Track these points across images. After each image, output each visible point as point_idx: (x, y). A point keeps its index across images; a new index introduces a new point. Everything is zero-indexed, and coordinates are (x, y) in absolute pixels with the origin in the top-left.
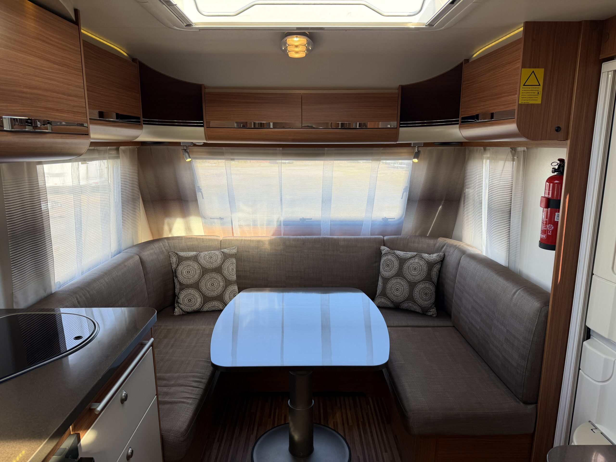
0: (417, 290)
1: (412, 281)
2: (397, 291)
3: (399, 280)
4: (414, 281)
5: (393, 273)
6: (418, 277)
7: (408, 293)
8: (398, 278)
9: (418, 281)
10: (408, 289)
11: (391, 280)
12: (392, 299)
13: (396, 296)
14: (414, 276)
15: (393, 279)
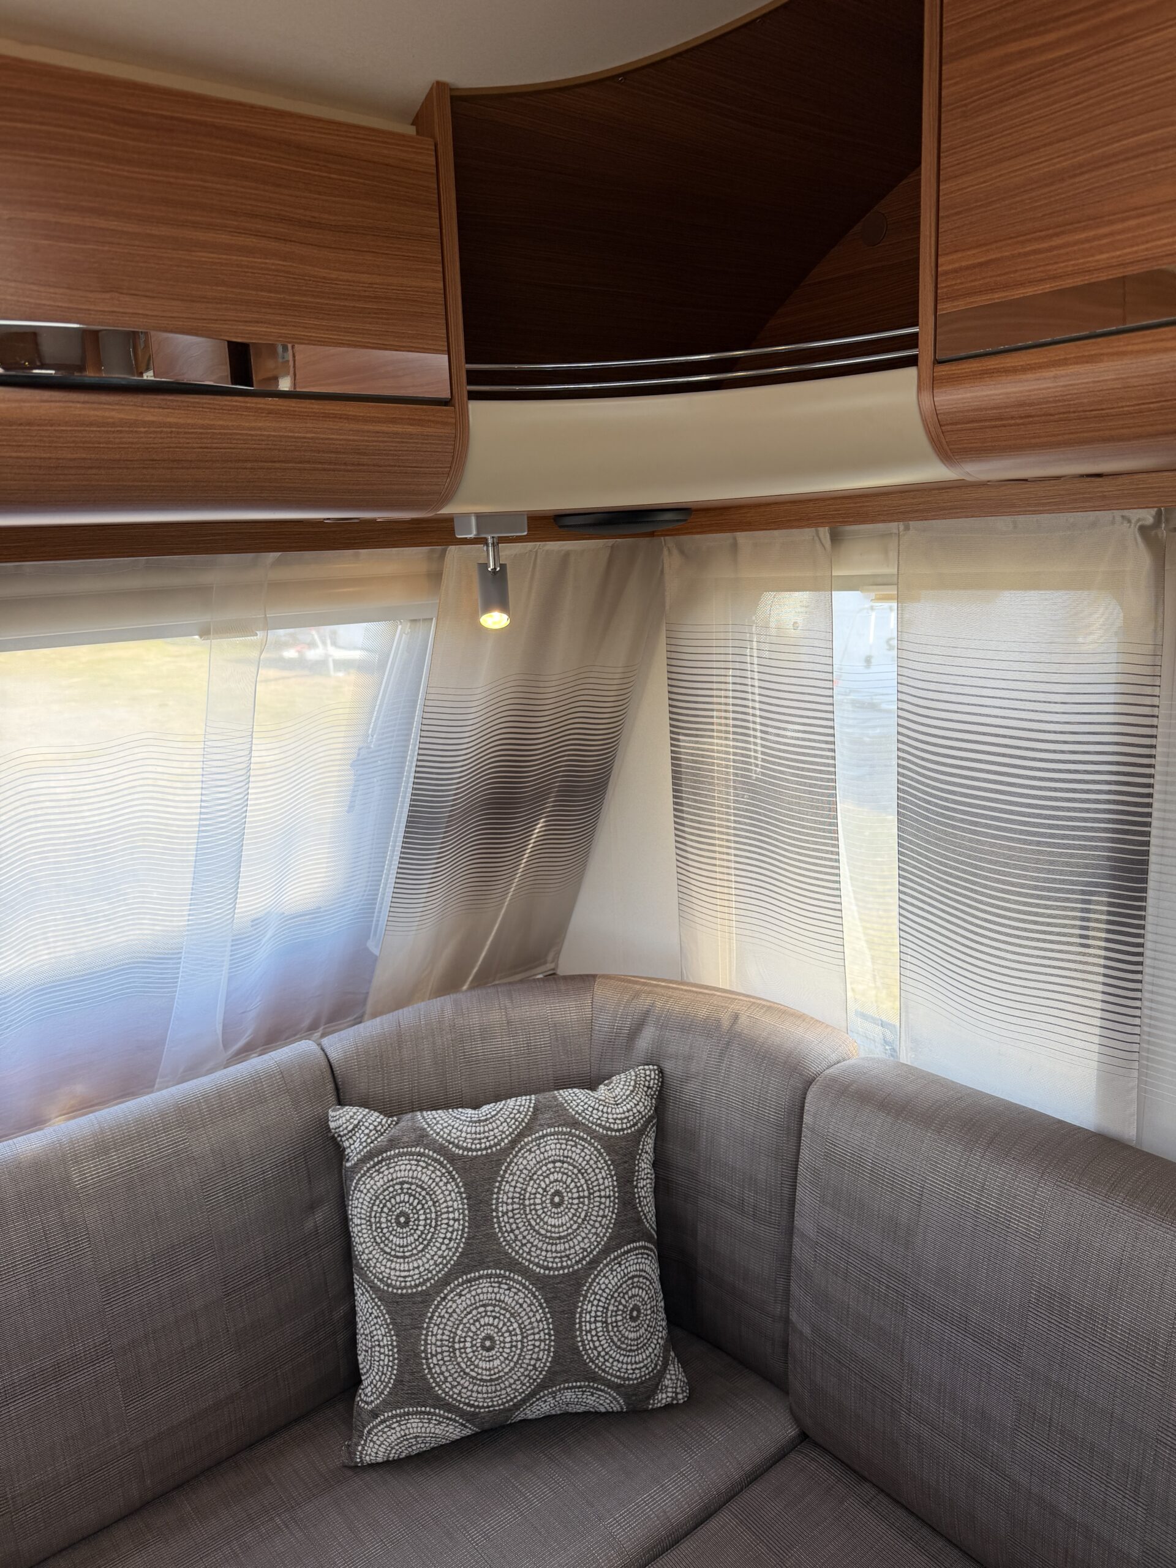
0: (589, 1311)
1: (557, 1269)
2: (489, 1349)
3: (485, 1290)
4: (568, 1267)
5: (445, 1258)
6: (579, 1238)
7: (550, 1346)
8: (480, 1277)
9: (588, 1263)
10: (547, 1319)
11: (440, 1303)
12: (468, 1404)
13: (486, 1381)
14: (560, 1238)
15: (452, 1291)
